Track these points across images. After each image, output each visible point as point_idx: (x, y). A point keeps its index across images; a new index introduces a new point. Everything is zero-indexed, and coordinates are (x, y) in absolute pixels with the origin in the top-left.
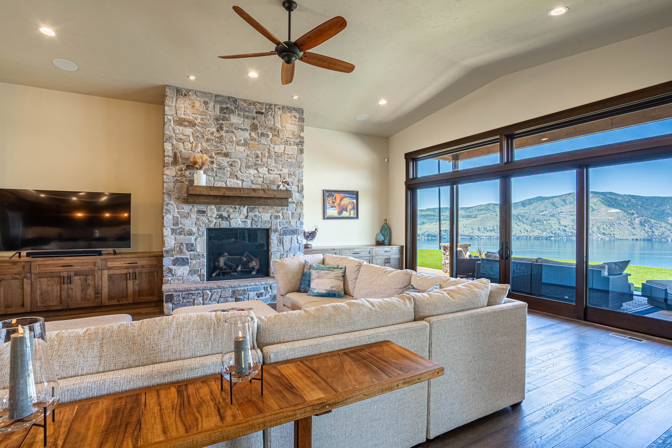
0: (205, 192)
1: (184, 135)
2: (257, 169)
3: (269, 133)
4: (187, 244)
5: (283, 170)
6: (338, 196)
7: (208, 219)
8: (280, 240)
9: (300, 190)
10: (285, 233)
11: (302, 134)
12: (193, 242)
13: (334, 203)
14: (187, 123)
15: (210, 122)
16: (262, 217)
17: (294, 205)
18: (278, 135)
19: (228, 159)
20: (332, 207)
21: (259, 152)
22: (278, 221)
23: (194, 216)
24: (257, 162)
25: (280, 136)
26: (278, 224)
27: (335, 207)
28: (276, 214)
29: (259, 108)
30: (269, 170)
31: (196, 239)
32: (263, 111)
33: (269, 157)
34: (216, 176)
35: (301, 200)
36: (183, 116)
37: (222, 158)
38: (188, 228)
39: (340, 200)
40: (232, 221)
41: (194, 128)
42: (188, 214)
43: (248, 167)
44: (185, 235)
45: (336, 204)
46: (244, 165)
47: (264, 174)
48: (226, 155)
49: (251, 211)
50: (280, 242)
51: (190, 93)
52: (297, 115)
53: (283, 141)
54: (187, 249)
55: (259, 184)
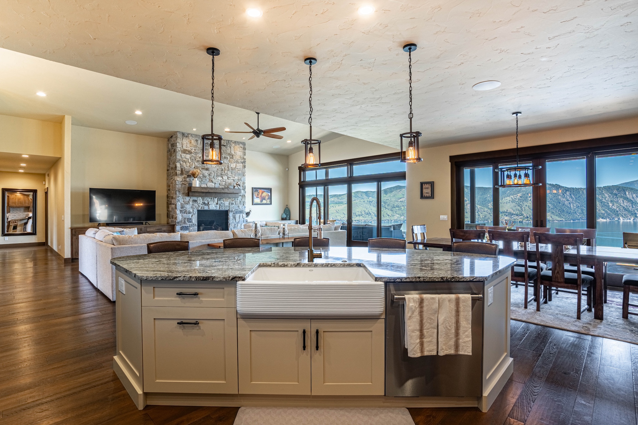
0: (199, 191)
1: (186, 159)
2: (222, 177)
3: (228, 157)
4: (188, 219)
5: (235, 177)
6: (260, 191)
7: (198, 205)
8: (234, 216)
9: (244, 188)
10: (236, 213)
11: (245, 157)
12: (191, 217)
13: (258, 195)
14: (187, 152)
15: (199, 151)
16: (225, 203)
17: (241, 197)
18: (233, 158)
19: (208, 172)
20: (257, 198)
21: (223, 168)
22: (233, 205)
23: (191, 203)
24: (222, 173)
25: (234, 158)
26: (233, 208)
27: (259, 198)
28: (232, 202)
29: (223, 142)
30: (228, 177)
31: (192, 216)
32: (225, 144)
33: (228, 170)
34: (202, 181)
35: (244, 194)
36: (185, 148)
37: (205, 171)
38: (188, 210)
39: (261, 193)
40: (210, 206)
41: (191, 155)
42: (188, 202)
43: (217, 176)
44: (187, 214)
45: (259, 196)
46: (216, 174)
47: (226, 180)
48: (207, 169)
49: (219, 200)
50: (234, 218)
51: (189, 136)
52: (242, 146)
53: (235, 161)
54: (188, 221)
55: (223, 185)
